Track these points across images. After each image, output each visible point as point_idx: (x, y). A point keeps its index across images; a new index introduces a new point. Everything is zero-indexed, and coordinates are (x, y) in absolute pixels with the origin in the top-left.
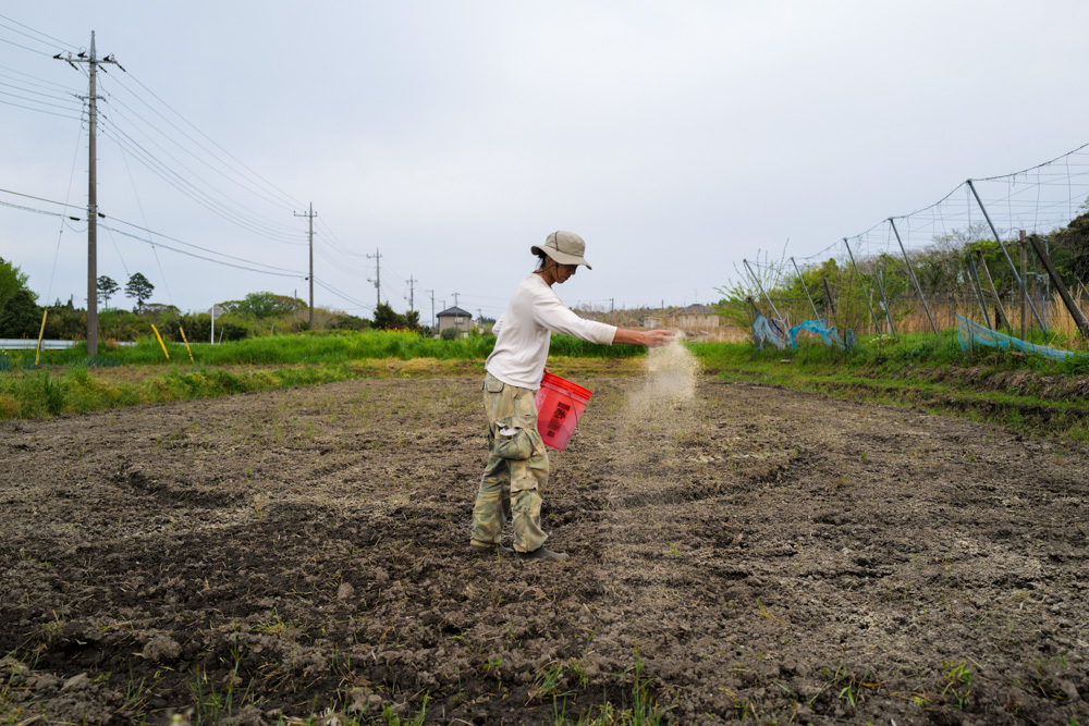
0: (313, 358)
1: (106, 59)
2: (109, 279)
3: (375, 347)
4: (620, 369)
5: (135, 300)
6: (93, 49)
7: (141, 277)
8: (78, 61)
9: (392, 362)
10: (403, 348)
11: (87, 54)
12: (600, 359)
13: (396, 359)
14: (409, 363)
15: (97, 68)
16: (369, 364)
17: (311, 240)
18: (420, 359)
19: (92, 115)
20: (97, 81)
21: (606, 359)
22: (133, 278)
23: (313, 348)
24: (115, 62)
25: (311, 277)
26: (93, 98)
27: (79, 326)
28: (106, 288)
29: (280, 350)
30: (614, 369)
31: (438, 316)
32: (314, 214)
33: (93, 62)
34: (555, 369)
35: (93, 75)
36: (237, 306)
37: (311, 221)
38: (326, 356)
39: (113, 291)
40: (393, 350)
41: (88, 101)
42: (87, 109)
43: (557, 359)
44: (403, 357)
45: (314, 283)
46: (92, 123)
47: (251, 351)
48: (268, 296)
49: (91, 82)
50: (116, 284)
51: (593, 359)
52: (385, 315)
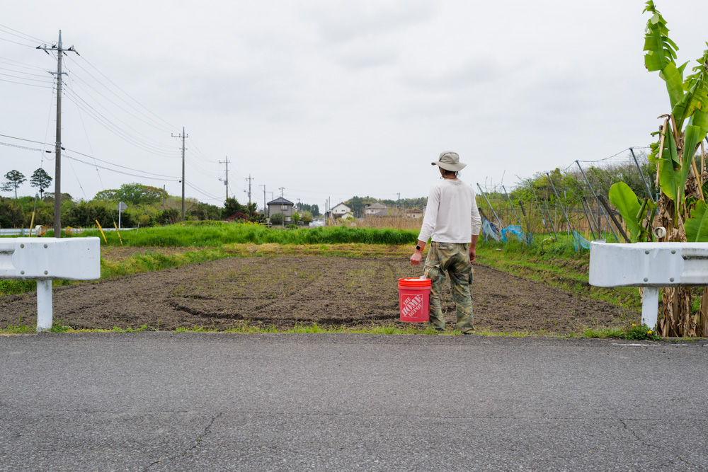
0: (200, 243)
1: (70, 50)
2: (18, 172)
3: (239, 236)
4: (397, 252)
5: (38, 188)
6: (60, 42)
7: (43, 171)
8: (50, 49)
9: (250, 246)
10: (257, 237)
11: (57, 46)
12: (384, 245)
13: (253, 244)
14: (261, 246)
15: (63, 54)
16: (235, 248)
17: (183, 154)
18: (268, 244)
19: (59, 84)
20: (63, 63)
21: (389, 245)
22: (36, 172)
23: (199, 236)
24: (75, 51)
25: (183, 180)
26: (60, 74)
27: (8, 210)
28: (15, 180)
29: (177, 237)
30: (393, 252)
31: (268, 204)
32: (186, 136)
33: (60, 50)
34: (355, 252)
35: (60, 59)
36: (114, 193)
37: (184, 140)
38: (208, 241)
39: (21, 182)
40: (251, 238)
41: (56, 76)
42: (56, 81)
43: (357, 245)
44: (257, 243)
45: (185, 184)
46: (59, 90)
47: (159, 238)
48: (137, 186)
49: (59, 63)
50: (23, 176)
51: (381, 245)
52: (232, 206)
